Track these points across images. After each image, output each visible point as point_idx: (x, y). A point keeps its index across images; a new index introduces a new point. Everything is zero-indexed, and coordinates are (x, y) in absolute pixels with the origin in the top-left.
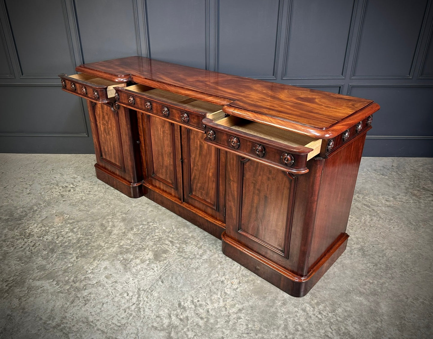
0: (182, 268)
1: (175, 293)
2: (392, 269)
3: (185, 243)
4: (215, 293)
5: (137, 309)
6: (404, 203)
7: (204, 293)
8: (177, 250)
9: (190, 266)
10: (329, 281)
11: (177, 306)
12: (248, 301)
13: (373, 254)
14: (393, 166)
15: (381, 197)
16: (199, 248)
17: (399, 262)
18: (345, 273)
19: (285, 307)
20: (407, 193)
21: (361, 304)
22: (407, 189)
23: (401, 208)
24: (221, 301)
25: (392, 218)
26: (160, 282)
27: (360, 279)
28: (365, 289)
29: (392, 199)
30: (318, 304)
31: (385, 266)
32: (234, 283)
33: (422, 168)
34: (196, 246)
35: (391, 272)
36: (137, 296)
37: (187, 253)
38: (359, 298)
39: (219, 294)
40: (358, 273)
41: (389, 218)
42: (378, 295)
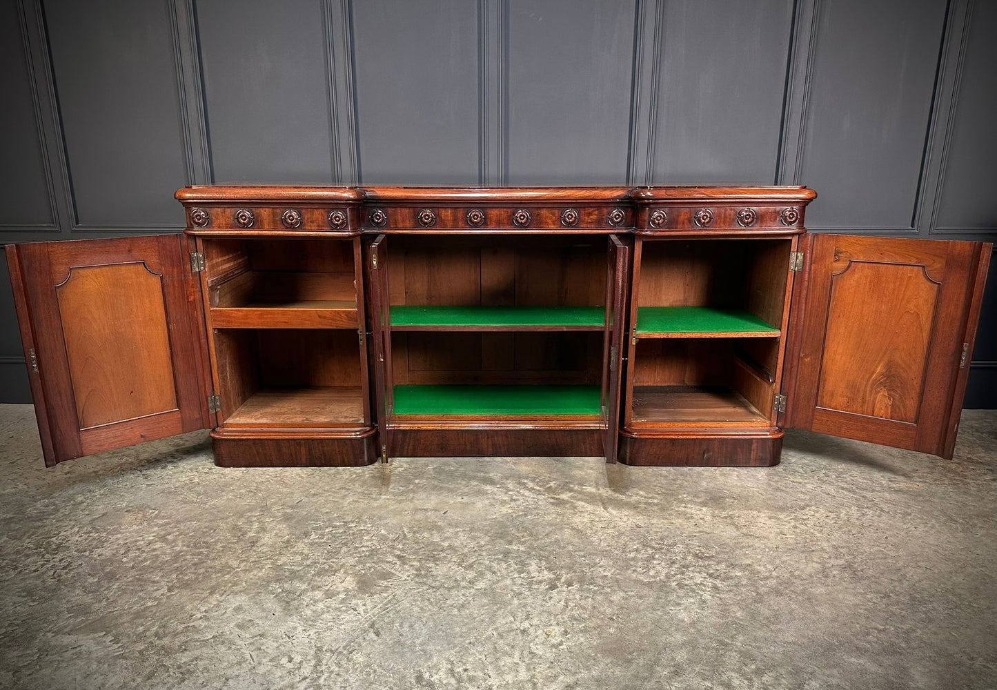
0: (426, 606)
1: (408, 655)
2: (925, 604)
3: (432, 559)
4: (506, 653)
6: (929, 485)
7: (480, 654)
8: (416, 572)
9: (444, 603)
10: (779, 627)
11: (413, 681)
12: (589, 669)
13: (877, 576)
16: (466, 568)
17: (939, 590)
18: (815, 612)
19: (679, 679)
20: (933, 468)
21: (864, 672)
23: (925, 494)
24: (522, 669)
25: (909, 511)
26: (372, 635)
27: (852, 623)
28: (869, 642)
29: (902, 478)
30: (759, 672)
31: (908, 598)
32: (553, 634)
34: (460, 565)
35: (924, 609)
36: (313, 662)
37: (438, 579)
38: (856, 661)
39: (517, 654)
40: (847, 611)
41: (902, 512)
42: (901, 654)
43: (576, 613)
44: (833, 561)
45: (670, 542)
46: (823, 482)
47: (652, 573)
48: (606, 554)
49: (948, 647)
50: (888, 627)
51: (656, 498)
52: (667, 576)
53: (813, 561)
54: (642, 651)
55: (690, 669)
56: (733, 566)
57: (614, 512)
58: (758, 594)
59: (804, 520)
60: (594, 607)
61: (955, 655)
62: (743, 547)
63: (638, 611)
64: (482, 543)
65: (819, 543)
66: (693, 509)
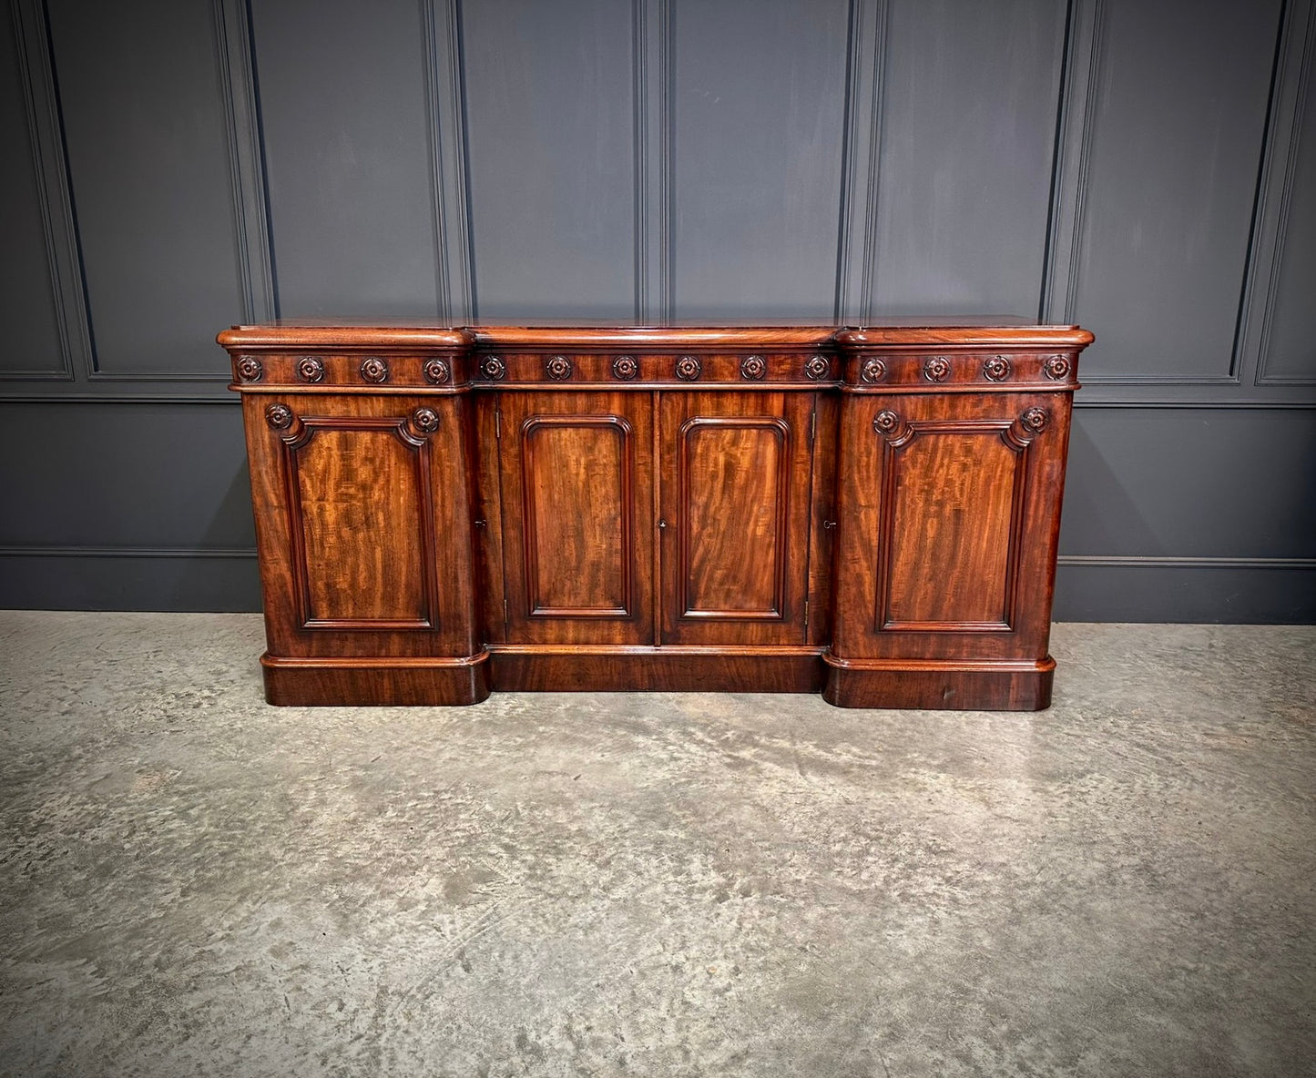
0: (538, 925)
1: (508, 1003)
2: (1256, 928)
3: (554, 851)
4: (648, 1003)
5: (367, 1054)
6: (1263, 740)
7: (612, 1004)
8: (527, 871)
9: (566, 922)
10: (1044, 963)
11: (513, 1044)
12: (766, 1029)
13: (1186, 883)
14: (1211, 646)
15: (1187, 725)
16: (599, 866)
17: (1275, 907)
18: (1097, 941)
20: (1267, 715)
21: (1166, 1038)
22: (1266, 703)
23: (1254, 755)
24: (670, 1027)
25: (1233, 781)
26: (460, 970)
27: (1150, 958)
28: (1173, 990)
29: (1223, 729)
30: (1012, 1037)
31: (1230, 918)
32: (718, 972)
33: (1302, 651)
34: (592, 860)
35: (1255, 937)
36: (373, 1011)
37: (560, 882)
38: (1153, 1020)
39: (664, 1005)
40: (1143, 939)
41: (1223, 782)
42: (1220, 1010)
43: (752, 940)
44: (1123, 860)
45: (893, 827)
46: (1112, 735)
47: (865, 876)
48: (800, 845)
49: (1289, 999)
50: (1201, 965)
51: (875, 759)
52: (886, 882)
53: (1094, 859)
54: (845, 1001)
55: (913, 1030)
56: (980, 865)
57: (815, 779)
58: (1014, 910)
59: (1083, 793)
60: (779, 931)
61: (1299, 1013)
62: (996, 836)
63: (841, 937)
64: (626, 826)
65: (1104, 830)
66: (926, 776)
